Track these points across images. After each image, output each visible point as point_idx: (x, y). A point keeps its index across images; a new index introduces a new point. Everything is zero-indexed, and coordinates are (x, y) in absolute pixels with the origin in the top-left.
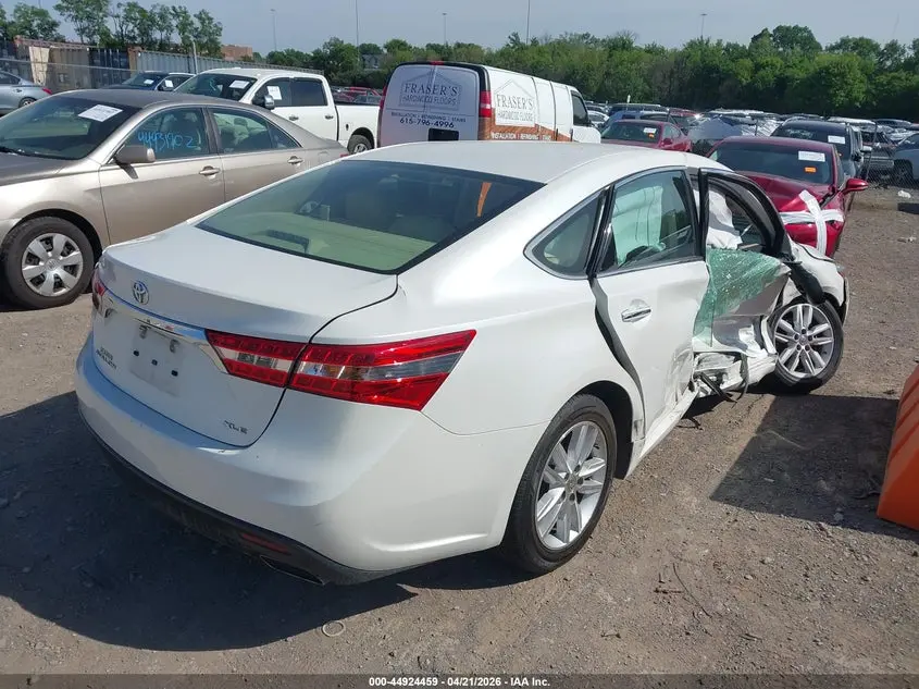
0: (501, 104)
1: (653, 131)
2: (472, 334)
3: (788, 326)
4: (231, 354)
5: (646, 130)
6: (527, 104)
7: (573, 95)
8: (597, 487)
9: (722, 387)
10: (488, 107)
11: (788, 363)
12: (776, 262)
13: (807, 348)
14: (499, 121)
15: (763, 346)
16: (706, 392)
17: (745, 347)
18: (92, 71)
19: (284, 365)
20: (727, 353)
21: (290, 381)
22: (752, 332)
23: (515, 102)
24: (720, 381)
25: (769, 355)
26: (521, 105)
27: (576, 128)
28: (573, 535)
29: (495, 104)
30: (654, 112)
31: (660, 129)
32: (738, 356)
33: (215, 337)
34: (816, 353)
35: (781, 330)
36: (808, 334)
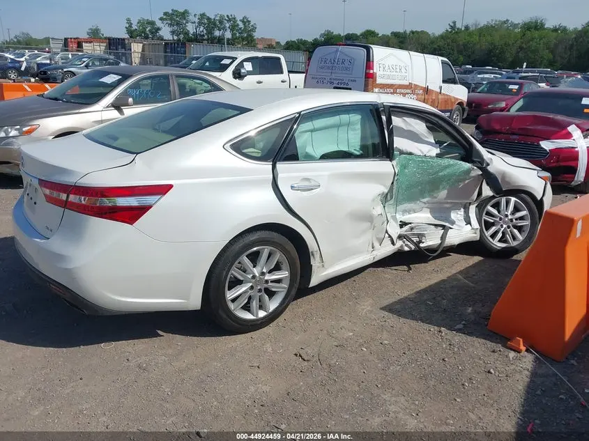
0: (381, 69)
1: (516, 87)
2: (170, 187)
3: (495, 211)
4: (47, 192)
5: (511, 87)
6: (403, 70)
7: (443, 62)
8: (284, 288)
9: (421, 245)
10: (371, 72)
11: (493, 236)
12: (467, 165)
13: (509, 227)
14: (379, 81)
15: (468, 222)
16: (410, 248)
17: (453, 223)
18: (165, 56)
19: (64, 196)
20: (436, 225)
21: (66, 205)
22: (462, 213)
23: (393, 68)
24: (420, 242)
25: (473, 229)
26: (398, 70)
27: (445, 86)
28: (262, 314)
29: (377, 69)
30: (530, 74)
31: (521, 85)
32: (444, 227)
33: (43, 183)
34: (516, 231)
35: (489, 214)
36: (510, 217)
